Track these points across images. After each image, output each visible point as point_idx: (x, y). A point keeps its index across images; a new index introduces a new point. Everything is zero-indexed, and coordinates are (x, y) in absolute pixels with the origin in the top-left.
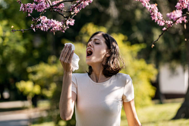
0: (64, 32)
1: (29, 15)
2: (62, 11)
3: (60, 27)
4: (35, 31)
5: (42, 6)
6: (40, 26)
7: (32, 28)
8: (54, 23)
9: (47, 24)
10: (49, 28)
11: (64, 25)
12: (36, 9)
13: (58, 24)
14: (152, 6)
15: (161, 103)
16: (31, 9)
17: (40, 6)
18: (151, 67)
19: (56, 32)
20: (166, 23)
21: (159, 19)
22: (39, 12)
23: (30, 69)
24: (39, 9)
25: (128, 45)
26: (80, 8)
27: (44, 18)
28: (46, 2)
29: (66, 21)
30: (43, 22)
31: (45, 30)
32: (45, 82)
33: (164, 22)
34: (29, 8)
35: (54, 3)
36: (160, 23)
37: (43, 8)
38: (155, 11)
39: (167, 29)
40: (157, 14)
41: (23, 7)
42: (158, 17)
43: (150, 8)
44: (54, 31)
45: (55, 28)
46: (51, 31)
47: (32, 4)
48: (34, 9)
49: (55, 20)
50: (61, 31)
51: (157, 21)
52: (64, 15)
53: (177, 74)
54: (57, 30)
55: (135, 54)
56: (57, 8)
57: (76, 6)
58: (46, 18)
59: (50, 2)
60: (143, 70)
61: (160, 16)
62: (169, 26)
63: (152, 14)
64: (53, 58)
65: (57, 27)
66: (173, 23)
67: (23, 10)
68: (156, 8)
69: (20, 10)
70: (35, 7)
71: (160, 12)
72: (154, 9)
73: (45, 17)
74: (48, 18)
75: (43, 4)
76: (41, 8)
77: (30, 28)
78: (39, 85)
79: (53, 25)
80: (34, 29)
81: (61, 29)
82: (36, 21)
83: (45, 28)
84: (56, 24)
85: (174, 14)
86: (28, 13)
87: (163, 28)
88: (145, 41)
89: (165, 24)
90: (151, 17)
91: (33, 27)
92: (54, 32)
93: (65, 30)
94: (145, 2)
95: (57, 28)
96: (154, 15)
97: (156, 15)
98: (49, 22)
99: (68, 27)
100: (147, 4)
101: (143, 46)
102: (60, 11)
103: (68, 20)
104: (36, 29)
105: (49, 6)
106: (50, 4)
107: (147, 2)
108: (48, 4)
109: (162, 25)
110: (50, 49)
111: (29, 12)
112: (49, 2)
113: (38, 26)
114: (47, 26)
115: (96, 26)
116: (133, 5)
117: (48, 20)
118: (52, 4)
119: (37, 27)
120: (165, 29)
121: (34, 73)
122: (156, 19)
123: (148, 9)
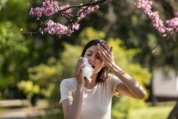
0: (69, 35)
1: (38, 19)
2: (69, 15)
3: (66, 30)
4: (43, 34)
5: (50, 10)
6: (48, 30)
7: (40, 31)
8: (60, 27)
9: (54, 28)
10: (56, 31)
11: (70, 29)
12: (44, 14)
13: (64, 28)
14: (154, 13)
15: (153, 105)
16: (40, 13)
17: (48, 10)
18: (145, 71)
19: (61, 35)
20: (167, 30)
21: (160, 26)
22: (47, 16)
23: (30, 70)
24: (47, 14)
25: (124, 49)
26: (85, 13)
27: (51, 22)
28: (54, 7)
29: (72, 25)
30: (50, 26)
31: (52, 34)
32: (44, 82)
33: (165, 29)
34: (38, 12)
35: (62, 8)
36: (161, 30)
37: (51, 12)
38: (156, 18)
39: (168, 35)
40: (159, 21)
41: (32, 11)
42: (159, 24)
43: (152, 16)
44: (60, 34)
45: (61, 31)
46: (57, 35)
47: (41, 8)
48: (42, 13)
49: (61, 24)
50: (67, 35)
51: (158, 28)
52: (71, 20)
53: (170, 79)
54: (62, 33)
55: (131, 58)
56: (64, 13)
57: (82, 11)
58: (53, 22)
59: (58, 7)
60: (138, 73)
61: (161, 24)
62: (169, 33)
63: (154, 21)
64: (52, 60)
65: (63, 30)
66: (173, 30)
67: (33, 14)
68: (158, 16)
69: (30, 14)
70: (44, 11)
71: (161, 20)
72: (156, 16)
73: (52, 20)
74: (54, 22)
75: (52, 9)
76: (49, 13)
77: (39, 32)
78: (39, 85)
79: (59, 29)
80: (42, 32)
81: (66, 32)
82: (44, 24)
83: (53, 31)
84: (62, 28)
85: (173, 21)
86: (37, 17)
87: (164, 35)
88: (140, 46)
89: (165, 31)
90: (153, 23)
91: (42, 31)
92: (60, 36)
93: (70, 33)
94: (148, 10)
95: (62, 32)
96: (155, 22)
97: (157, 22)
98: (56, 26)
99: (74, 31)
100: (149, 11)
101: (139, 51)
102: (67, 15)
103: (74, 25)
104: (44, 32)
105: (57, 11)
106: (58, 9)
107: (149, 10)
108: (57, 8)
109: (163, 32)
110: (50, 51)
111: (38, 15)
112: (56, 7)
113: (46, 29)
114: (55, 29)
115: (95, 30)
116: (129, 11)
117: (55, 24)
118: (60, 9)
119: (44, 31)
120: (165, 35)
121: (34, 73)
122: (157, 26)
123: (150, 16)
